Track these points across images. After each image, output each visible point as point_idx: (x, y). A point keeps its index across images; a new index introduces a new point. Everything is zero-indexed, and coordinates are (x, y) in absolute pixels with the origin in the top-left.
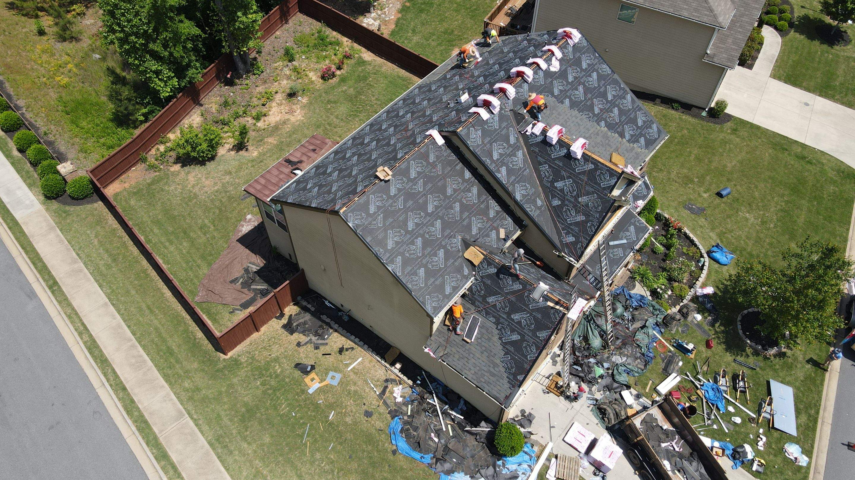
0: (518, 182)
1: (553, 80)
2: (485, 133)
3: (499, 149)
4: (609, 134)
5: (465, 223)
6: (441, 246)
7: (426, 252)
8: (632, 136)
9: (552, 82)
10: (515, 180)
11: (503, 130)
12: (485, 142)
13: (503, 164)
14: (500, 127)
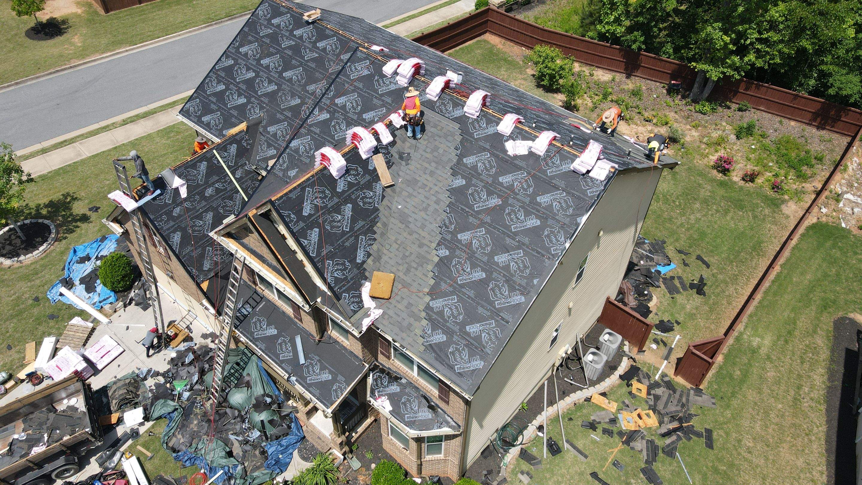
0: (313, 139)
1: (488, 151)
2: (368, 80)
3: (351, 103)
4: (430, 267)
5: (279, 116)
6: (248, 98)
7: (241, 86)
8: (441, 313)
9: (484, 149)
10: (315, 134)
11: (379, 99)
12: (355, 83)
13: (333, 113)
14: (382, 95)
